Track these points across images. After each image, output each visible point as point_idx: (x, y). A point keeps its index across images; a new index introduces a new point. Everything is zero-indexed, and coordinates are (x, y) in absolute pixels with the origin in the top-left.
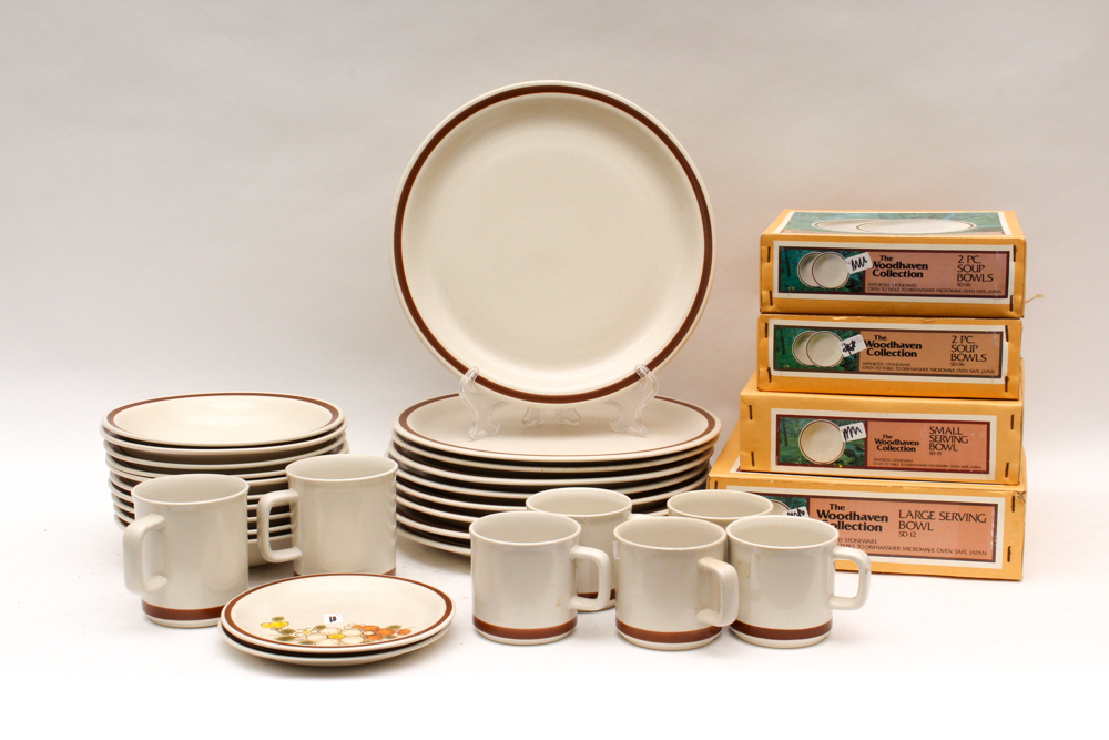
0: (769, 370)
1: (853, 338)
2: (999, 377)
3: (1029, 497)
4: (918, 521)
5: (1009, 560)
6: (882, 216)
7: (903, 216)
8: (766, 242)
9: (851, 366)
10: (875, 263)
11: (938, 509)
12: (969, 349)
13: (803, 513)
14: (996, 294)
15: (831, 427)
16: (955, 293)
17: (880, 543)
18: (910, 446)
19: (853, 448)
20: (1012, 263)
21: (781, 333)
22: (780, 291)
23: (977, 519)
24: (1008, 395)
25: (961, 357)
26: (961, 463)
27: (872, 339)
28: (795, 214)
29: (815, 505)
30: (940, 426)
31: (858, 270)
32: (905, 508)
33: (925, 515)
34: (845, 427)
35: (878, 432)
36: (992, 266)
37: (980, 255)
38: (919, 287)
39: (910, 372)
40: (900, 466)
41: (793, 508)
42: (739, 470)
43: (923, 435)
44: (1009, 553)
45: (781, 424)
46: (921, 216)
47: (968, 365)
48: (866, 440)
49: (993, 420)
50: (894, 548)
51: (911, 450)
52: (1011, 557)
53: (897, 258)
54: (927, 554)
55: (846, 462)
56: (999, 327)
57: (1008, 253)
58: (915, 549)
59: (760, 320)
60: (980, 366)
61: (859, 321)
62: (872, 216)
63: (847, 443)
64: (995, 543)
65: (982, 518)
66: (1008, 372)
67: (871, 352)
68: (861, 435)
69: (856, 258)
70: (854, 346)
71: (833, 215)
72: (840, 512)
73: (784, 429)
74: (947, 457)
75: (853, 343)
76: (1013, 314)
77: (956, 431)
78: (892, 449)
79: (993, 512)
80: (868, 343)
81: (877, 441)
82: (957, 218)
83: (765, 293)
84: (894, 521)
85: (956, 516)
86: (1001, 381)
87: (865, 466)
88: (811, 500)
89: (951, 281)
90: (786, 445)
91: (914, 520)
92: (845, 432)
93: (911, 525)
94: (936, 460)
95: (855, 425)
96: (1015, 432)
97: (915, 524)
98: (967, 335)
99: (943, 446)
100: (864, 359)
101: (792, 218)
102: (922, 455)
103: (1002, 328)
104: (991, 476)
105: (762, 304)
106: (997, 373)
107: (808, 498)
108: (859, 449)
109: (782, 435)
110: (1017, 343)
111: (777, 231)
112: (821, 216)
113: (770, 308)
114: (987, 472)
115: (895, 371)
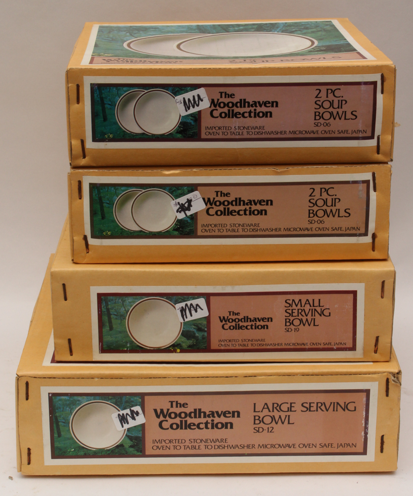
0: (85, 238)
1: (189, 196)
2: (366, 234)
3: (404, 378)
4: (276, 414)
5: (382, 451)
6: (202, 30)
7: (226, 29)
8: (74, 78)
9: (187, 230)
10: (213, 102)
11: (299, 399)
12: (329, 203)
13: (137, 413)
14: (361, 135)
15: (165, 305)
16: (312, 135)
17: (231, 442)
18: (261, 323)
19: (192, 329)
20: (380, 97)
21: (99, 193)
22: (94, 140)
23: (345, 408)
24: (375, 255)
25: (321, 213)
26: (322, 340)
27: (212, 196)
28: (101, 30)
29: (151, 403)
30: (297, 298)
31: (192, 110)
32: (260, 401)
33: (285, 407)
34: (183, 304)
35: (222, 308)
36: (355, 101)
37: (342, 87)
38: (267, 129)
39: (259, 233)
40: (250, 347)
41: (124, 409)
42: (53, 361)
43: (278, 311)
44: (382, 443)
45: (104, 304)
46: (246, 29)
47: (330, 222)
48: (208, 319)
49: (360, 288)
50: (248, 446)
51: (263, 327)
52: (385, 446)
53: (240, 94)
54: (287, 450)
55: (185, 346)
56: (365, 175)
57: (374, 84)
58: (273, 446)
59: (70, 177)
60: (344, 223)
61: (195, 174)
62: (190, 30)
63: (185, 323)
64: (366, 434)
65: (351, 407)
66: (376, 229)
67: (212, 212)
68: (203, 313)
69: (189, 95)
70: (190, 205)
71: (145, 29)
72: (183, 409)
73: (108, 310)
74: (306, 334)
75: (189, 201)
76: (380, 157)
77: (316, 304)
78: (240, 328)
79: (365, 399)
80: (207, 201)
81: (222, 319)
82: (290, 29)
83: (76, 143)
84: (247, 415)
85: (321, 406)
86: (368, 239)
87: (208, 349)
88: (146, 398)
89: (306, 121)
90: (111, 328)
91: (271, 414)
92: (183, 310)
93: (267, 420)
94: (293, 338)
95: (194, 302)
96: (386, 301)
97: (273, 418)
98: (327, 187)
99: (301, 321)
100: (202, 220)
101: (99, 36)
102: (276, 332)
103: (368, 176)
104: (358, 353)
105: (72, 157)
106: (363, 231)
107: (142, 395)
108: (200, 329)
109: (105, 318)
110: (387, 193)
111: (85, 62)
112: (132, 31)
113: (83, 162)
114: (353, 348)
115: (241, 233)
